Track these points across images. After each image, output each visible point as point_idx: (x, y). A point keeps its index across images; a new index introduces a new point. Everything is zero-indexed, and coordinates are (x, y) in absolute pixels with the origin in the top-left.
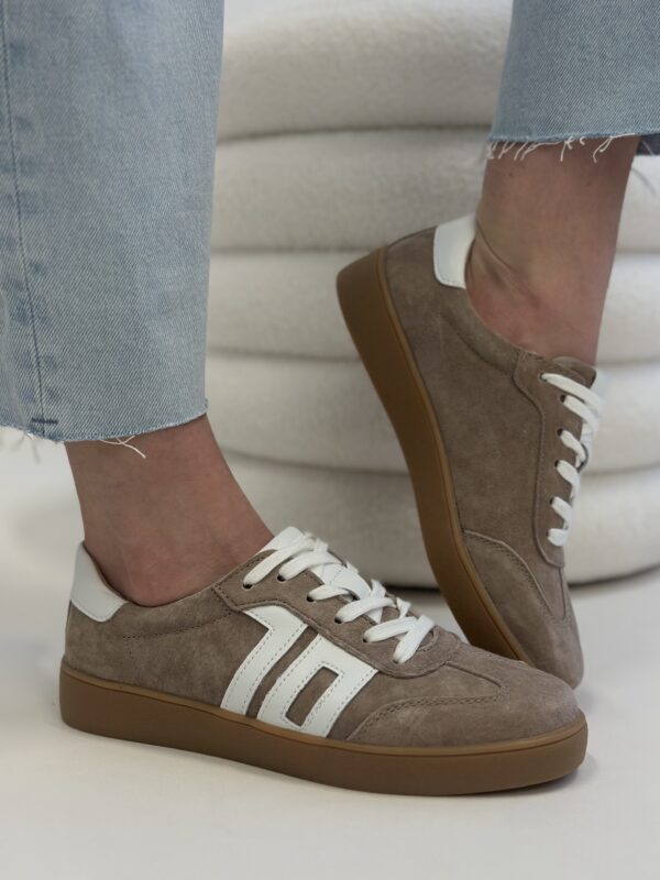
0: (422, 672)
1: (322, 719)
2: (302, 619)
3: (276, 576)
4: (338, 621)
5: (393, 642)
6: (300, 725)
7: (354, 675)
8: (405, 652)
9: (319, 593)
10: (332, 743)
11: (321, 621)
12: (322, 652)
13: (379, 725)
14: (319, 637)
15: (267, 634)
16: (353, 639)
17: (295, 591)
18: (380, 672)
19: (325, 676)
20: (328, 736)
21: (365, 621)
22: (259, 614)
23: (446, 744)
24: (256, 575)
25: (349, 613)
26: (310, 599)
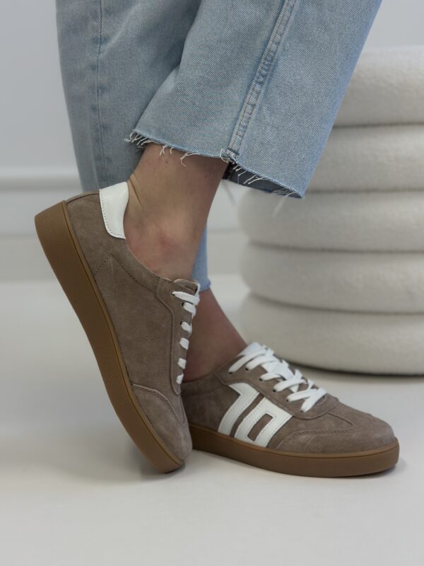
0: (315, 417)
1: (264, 438)
2: (257, 390)
3: (244, 368)
4: (274, 391)
5: (301, 401)
6: (254, 440)
7: (281, 417)
8: (307, 406)
9: (265, 377)
10: (269, 450)
11: (267, 390)
12: (266, 406)
13: (291, 442)
14: (264, 399)
15: (240, 397)
16: (281, 400)
17: (254, 375)
18: (293, 417)
19: (266, 419)
20: (267, 447)
21: (288, 391)
22: (237, 387)
23: (323, 452)
24: (235, 368)
25: (280, 387)
26: (261, 380)
